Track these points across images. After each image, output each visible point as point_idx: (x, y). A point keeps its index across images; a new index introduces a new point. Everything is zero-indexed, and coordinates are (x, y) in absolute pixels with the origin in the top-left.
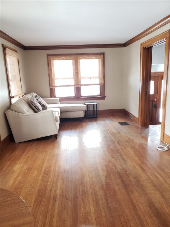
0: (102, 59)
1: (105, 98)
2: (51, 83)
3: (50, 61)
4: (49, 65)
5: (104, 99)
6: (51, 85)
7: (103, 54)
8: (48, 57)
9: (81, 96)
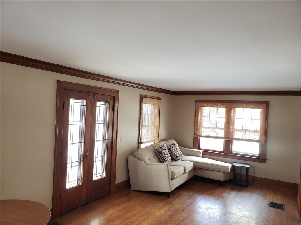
0: (264, 110)
1: (267, 161)
2: (195, 131)
3: (198, 108)
4: (197, 112)
5: (265, 163)
6: (195, 134)
7: (267, 103)
8: (196, 103)
9: (231, 153)
